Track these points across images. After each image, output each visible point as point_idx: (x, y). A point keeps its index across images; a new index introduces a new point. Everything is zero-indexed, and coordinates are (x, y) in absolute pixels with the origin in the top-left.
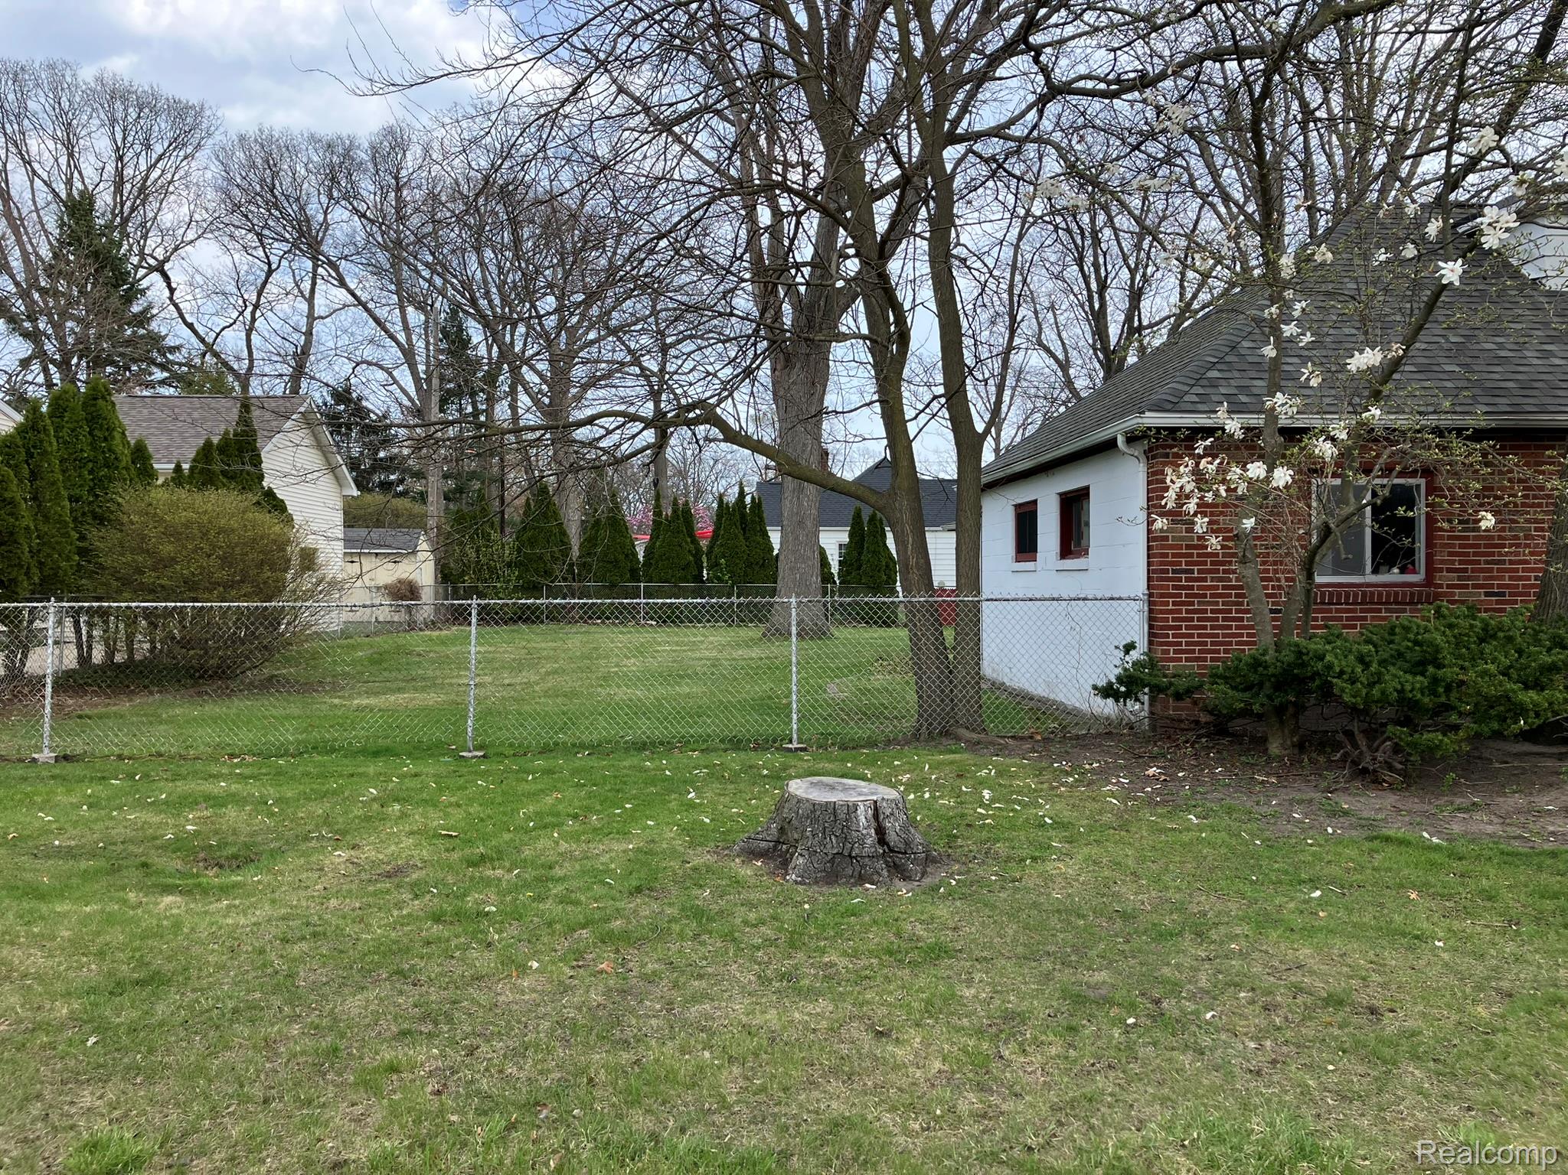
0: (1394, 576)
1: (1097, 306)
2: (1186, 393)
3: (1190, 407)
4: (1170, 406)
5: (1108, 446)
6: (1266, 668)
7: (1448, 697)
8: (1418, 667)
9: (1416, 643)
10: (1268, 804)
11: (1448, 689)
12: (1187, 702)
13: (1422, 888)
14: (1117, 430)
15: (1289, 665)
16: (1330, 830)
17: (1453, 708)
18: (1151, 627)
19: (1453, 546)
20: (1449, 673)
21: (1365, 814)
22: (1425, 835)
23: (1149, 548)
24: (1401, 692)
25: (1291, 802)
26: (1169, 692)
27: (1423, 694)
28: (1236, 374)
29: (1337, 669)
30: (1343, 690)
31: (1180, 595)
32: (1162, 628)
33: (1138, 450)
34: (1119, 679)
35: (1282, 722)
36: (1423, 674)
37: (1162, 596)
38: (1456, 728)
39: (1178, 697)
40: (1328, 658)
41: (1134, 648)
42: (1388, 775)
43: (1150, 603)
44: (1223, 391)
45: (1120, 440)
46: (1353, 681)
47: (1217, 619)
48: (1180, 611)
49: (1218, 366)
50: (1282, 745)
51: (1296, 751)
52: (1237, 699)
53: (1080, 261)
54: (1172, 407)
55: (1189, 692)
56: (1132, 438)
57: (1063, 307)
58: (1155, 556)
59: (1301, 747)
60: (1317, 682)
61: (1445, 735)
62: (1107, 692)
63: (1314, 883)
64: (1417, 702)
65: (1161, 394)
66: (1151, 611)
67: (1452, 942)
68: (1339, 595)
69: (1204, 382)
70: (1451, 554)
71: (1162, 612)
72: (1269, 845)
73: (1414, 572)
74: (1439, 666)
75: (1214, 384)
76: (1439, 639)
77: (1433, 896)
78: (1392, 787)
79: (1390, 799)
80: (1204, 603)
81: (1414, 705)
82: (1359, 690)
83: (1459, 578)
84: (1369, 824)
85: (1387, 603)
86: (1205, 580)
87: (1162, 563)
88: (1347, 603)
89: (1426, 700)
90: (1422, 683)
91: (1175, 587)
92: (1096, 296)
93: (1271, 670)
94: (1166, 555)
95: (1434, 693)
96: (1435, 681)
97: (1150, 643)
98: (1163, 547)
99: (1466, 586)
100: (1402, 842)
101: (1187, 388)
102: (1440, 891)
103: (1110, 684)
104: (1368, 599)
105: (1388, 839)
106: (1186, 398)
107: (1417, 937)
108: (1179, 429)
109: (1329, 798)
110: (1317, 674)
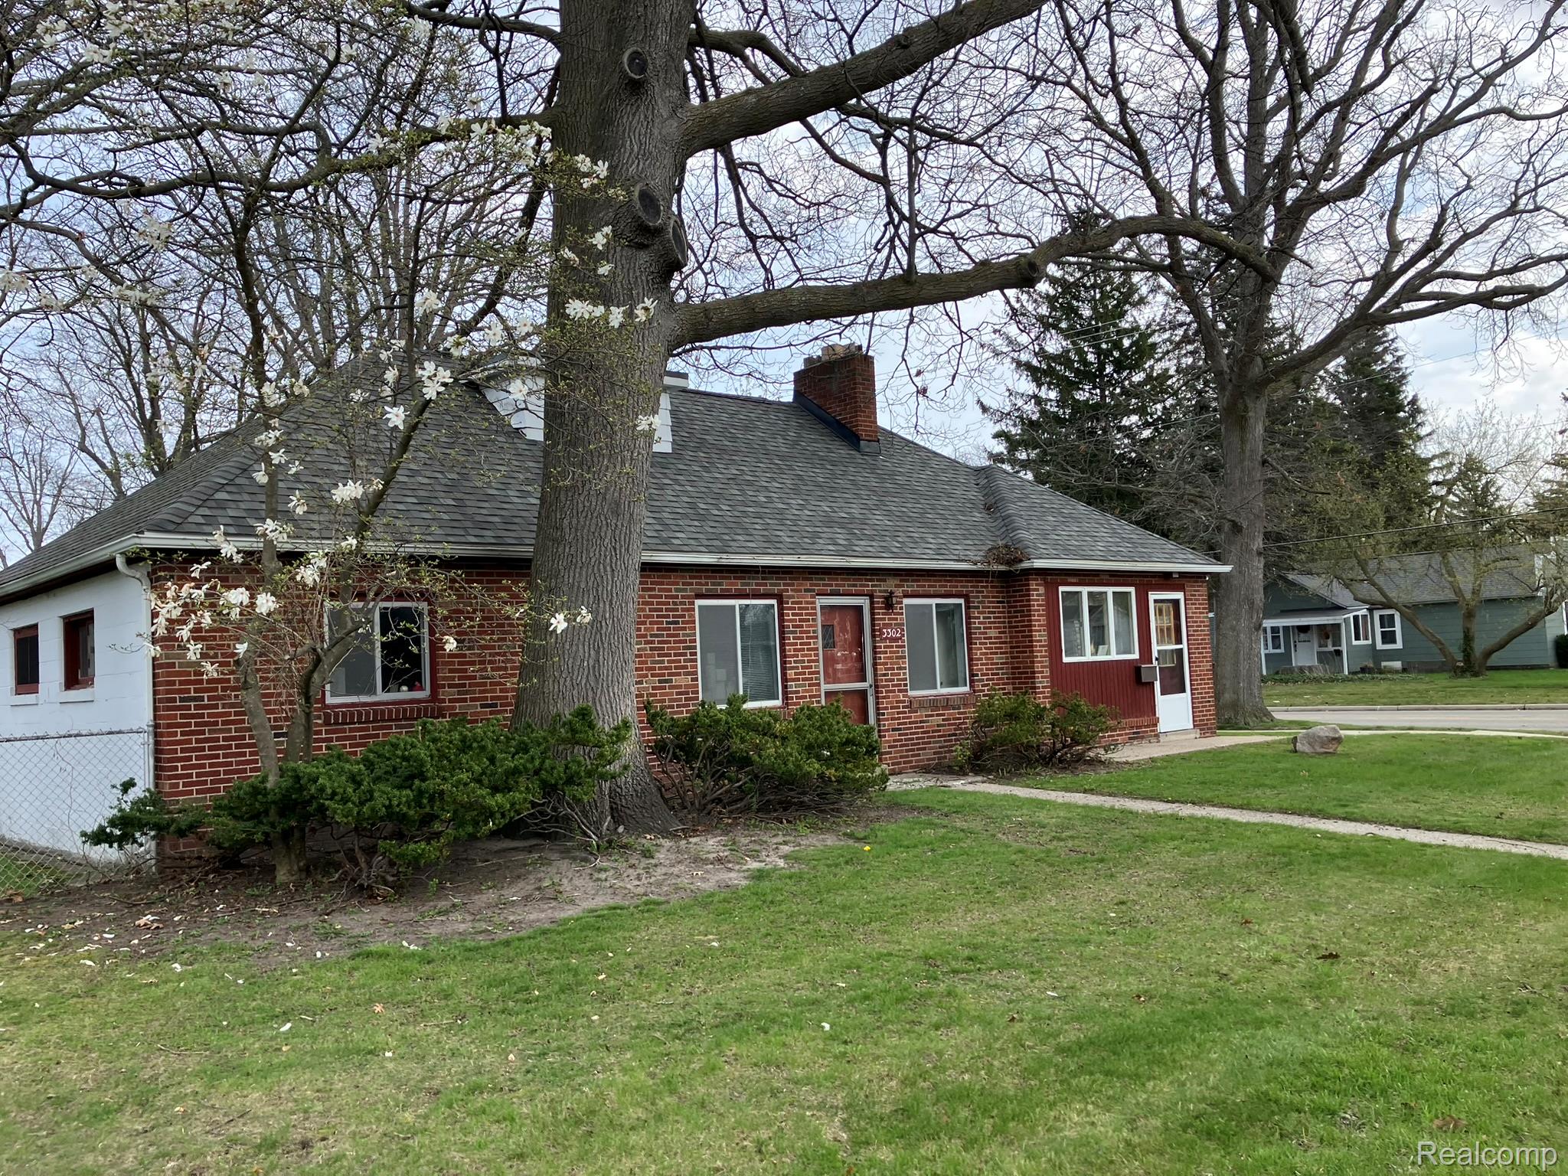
0: (404, 694)
1: (148, 415)
2: (192, 514)
3: (194, 528)
4: (172, 527)
5: (107, 568)
6: (265, 795)
7: (432, 807)
8: (406, 782)
9: (404, 758)
10: (264, 937)
11: (432, 799)
12: (191, 838)
13: (389, 1000)
14: (115, 549)
15: (287, 790)
16: (319, 954)
17: (437, 817)
18: (157, 760)
19: (453, 663)
20: (430, 785)
21: (357, 931)
22: (405, 944)
23: (155, 676)
24: (389, 807)
25: (287, 931)
26: (172, 829)
27: (409, 807)
28: (246, 497)
29: (329, 791)
30: (335, 812)
31: (189, 725)
32: (170, 760)
33: (141, 571)
34: (112, 823)
35: (288, 848)
36: (410, 787)
37: (169, 726)
38: (438, 835)
39: (181, 833)
40: (320, 781)
41: (134, 785)
42: (383, 889)
43: (156, 735)
44: (231, 513)
45: (120, 562)
46: (345, 800)
47: (230, 747)
48: (189, 742)
49: (228, 488)
50: (289, 872)
51: (303, 876)
52: (239, 829)
53: (127, 366)
54: (176, 528)
55: (192, 827)
56: (133, 560)
57: (111, 412)
58: (161, 684)
59: (307, 871)
60: (315, 805)
61: (429, 843)
62: (99, 837)
63: (285, 1016)
64: (405, 815)
65: (163, 515)
66: (157, 743)
67: (402, 1050)
68: (352, 715)
69: (213, 504)
70: (451, 671)
71: (169, 743)
72: (251, 981)
73: (421, 689)
74: (424, 779)
75: (222, 505)
76: (423, 753)
77: (397, 1006)
78: (386, 900)
79: (383, 911)
80: (215, 732)
81: (403, 818)
82: (351, 810)
83: (459, 693)
84: (357, 941)
85: (397, 719)
86: (216, 707)
87: (168, 692)
88: (360, 722)
89: (412, 813)
90: (408, 796)
91: (183, 716)
92: (147, 405)
93: (270, 797)
94: (173, 683)
95: (420, 806)
96: (421, 793)
97: (157, 777)
98: (169, 674)
99: (465, 700)
100: (383, 955)
101: (192, 509)
102: (403, 998)
103: (102, 829)
104: (379, 716)
105: (369, 955)
106: (190, 519)
107: (370, 1052)
108: (175, 551)
109: (324, 921)
110: (313, 797)
